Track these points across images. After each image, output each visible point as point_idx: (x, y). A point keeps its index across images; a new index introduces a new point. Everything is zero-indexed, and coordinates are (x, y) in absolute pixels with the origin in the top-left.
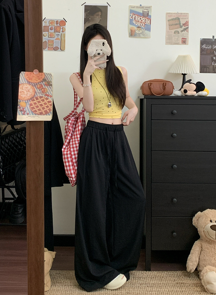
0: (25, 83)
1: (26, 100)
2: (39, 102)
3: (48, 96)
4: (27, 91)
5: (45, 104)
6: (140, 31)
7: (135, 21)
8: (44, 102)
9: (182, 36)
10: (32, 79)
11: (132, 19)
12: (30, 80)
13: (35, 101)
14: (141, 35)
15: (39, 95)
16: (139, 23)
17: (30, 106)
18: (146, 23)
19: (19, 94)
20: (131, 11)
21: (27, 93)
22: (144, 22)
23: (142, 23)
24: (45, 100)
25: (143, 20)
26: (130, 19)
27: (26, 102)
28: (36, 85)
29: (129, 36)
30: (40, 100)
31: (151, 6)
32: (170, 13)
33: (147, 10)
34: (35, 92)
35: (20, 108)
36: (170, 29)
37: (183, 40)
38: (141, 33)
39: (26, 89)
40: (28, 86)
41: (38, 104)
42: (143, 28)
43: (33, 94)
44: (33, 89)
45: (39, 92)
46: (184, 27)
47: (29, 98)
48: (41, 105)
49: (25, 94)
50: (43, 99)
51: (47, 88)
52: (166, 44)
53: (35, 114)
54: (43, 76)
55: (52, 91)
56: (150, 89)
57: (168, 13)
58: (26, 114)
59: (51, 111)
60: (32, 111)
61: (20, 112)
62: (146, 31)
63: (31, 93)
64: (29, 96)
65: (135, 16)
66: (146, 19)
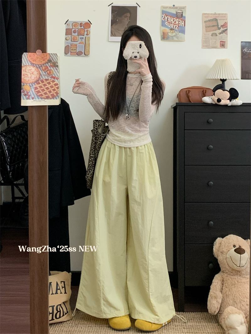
0: (28, 65)
1: (30, 83)
2: (45, 85)
3: (54, 78)
4: (30, 74)
5: (52, 87)
6: (173, 34)
7: (167, 23)
8: (50, 85)
9: (220, 39)
10: (35, 61)
11: (164, 20)
12: (33, 61)
13: (40, 84)
14: (175, 38)
15: (44, 78)
16: (172, 24)
17: (35, 90)
18: (180, 25)
19: (22, 77)
20: (163, 12)
21: (31, 76)
22: (178, 24)
23: (175, 25)
24: (51, 83)
26: (162, 20)
27: (30, 85)
28: (41, 67)
30: (45, 83)
31: (185, 6)
32: (206, 14)
33: (181, 10)
34: (40, 74)
35: (24, 92)
36: (206, 31)
37: (221, 43)
38: (174, 36)
39: (29, 71)
40: (32, 68)
41: (44, 88)
42: (176, 30)
43: (38, 77)
44: (37, 71)
45: (45, 74)
46: (223, 28)
47: (34, 81)
48: (48, 88)
49: (28, 77)
50: (49, 82)
51: (53, 70)
52: (202, 48)
53: (42, 98)
54: (48, 57)
55: (58, 73)
56: (188, 97)
57: (204, 14)
58: (31, 98)
59: (59, 95)
60: (38, 95)
61: (24, 97)
62: (180, 34)
63: (36, 76)
64: (33, 79)
65: (167, 17)
66: (179, 20)
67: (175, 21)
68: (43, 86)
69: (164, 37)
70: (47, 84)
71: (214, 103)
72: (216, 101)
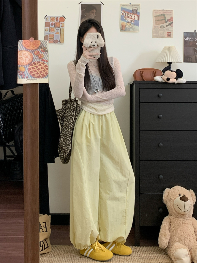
0: (23, 50)
1: (24, 65)
3: (44, 61)
4: (25, 58)
5: (42, 68)
6: (130, 26)
7: (125, 17)
8: (41, 67)
9: (167, 30)
10: (29, 47)
11: (122, 15)
12: (27, 47)
13: (33, 65)
14: (131, 29)
15: (36, 61)
16: (129, 19)
17: (29, 70)
18: (135, 19)
19: (19, 60)
20: (122, 9)
21: (26, 59)
22: (134, 18)
23: (131, 19)
24: (42, 65)
25: (132, 16)
26: (121, 15)
27: (24, 67)
28: (33, 52)
29: (121, 31)
30: (37, 65)
31: (140, 4)
32: (156, 10)
33: (136, 7)
34: (33, 58)
35: (19, 72)
37: (168, 33)
39: (24, 55)
40: (26, 52)
41: (36, 69)
42: (132, 23)
43: (31, 60)
44: (30, 55)
45: (36, 57)
46: (169, 22)
47: (28, 63)
48: (39, 69)
49: (23, 60)
50: (40, 64)
51: (43, 54)
52: (153, 37)
53: (34, 78)
54: (39, 44)
55: (48, 56)
56: (142, 76)
57: (154, 10)
58: (25, 78)
59: (48, 75)
60: (31, 75)
61: (20, 76)
62: (135, 26)
63: (29, 59)
64: (27, 61)
65: (125, 13)
66: (135, 15)
67: (131, 16)
68: (35, 67)
69: (123, 29)
70: (39, 66)
71: (164, 81)
72: (166, 80)
